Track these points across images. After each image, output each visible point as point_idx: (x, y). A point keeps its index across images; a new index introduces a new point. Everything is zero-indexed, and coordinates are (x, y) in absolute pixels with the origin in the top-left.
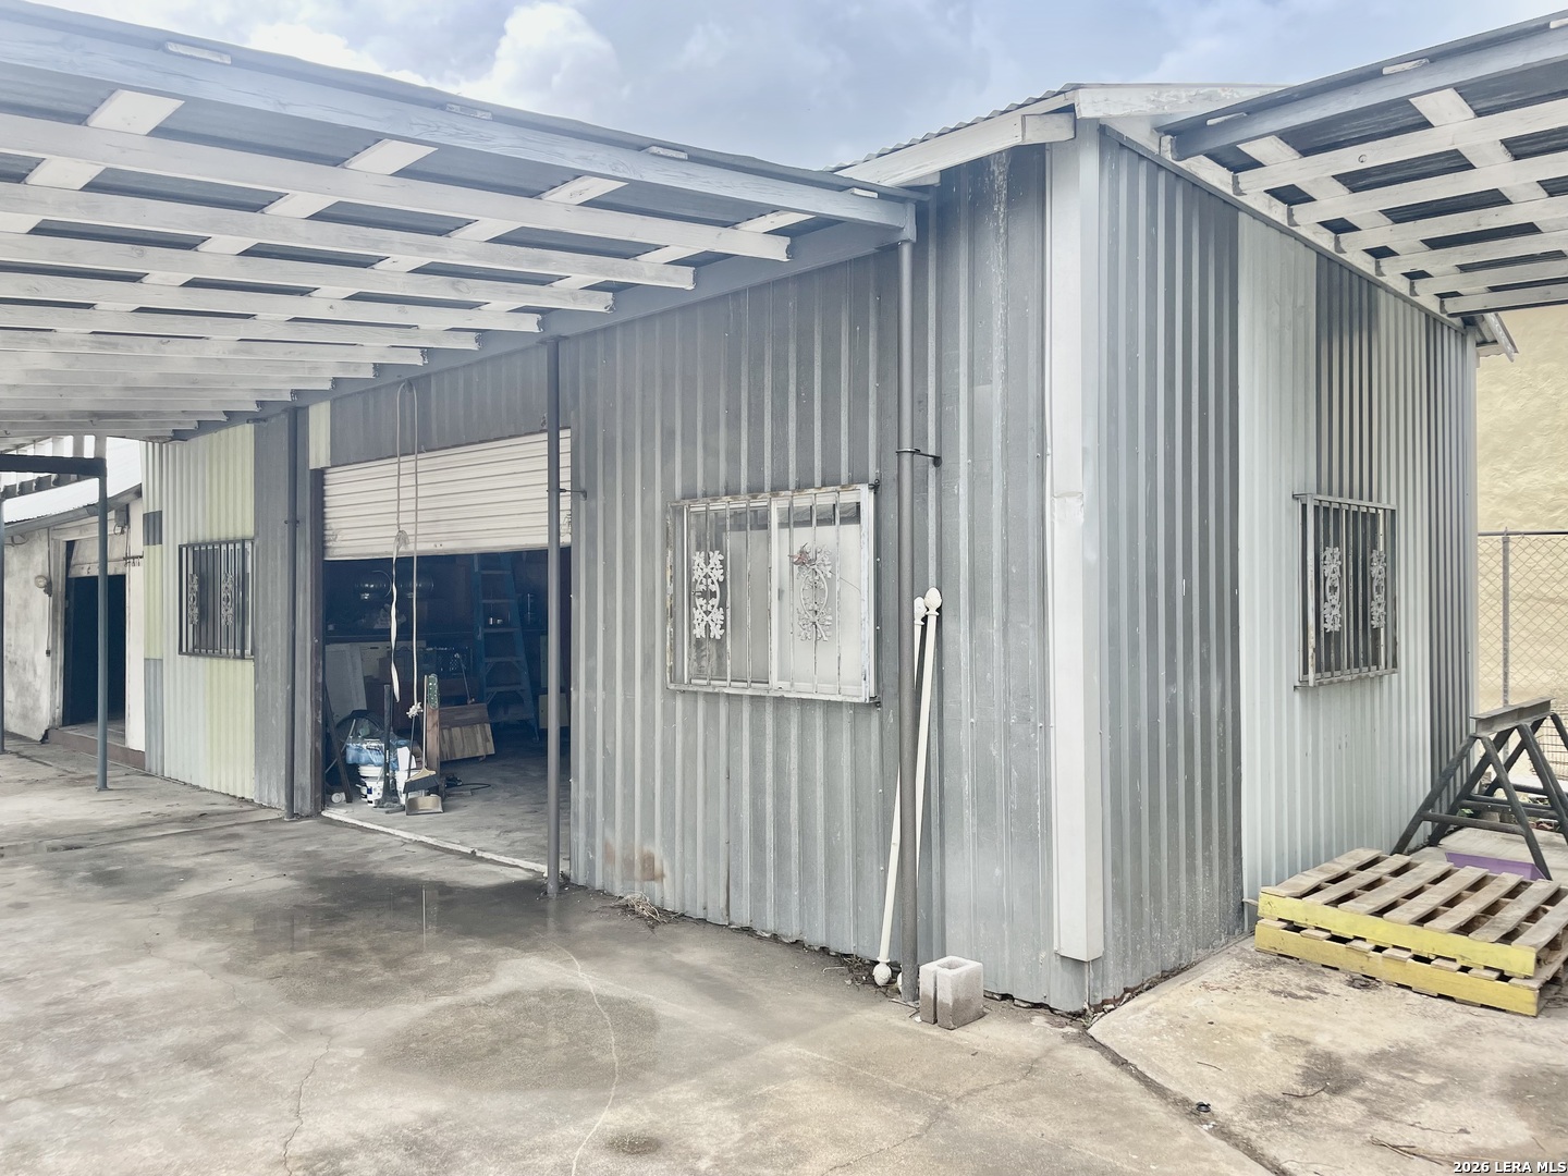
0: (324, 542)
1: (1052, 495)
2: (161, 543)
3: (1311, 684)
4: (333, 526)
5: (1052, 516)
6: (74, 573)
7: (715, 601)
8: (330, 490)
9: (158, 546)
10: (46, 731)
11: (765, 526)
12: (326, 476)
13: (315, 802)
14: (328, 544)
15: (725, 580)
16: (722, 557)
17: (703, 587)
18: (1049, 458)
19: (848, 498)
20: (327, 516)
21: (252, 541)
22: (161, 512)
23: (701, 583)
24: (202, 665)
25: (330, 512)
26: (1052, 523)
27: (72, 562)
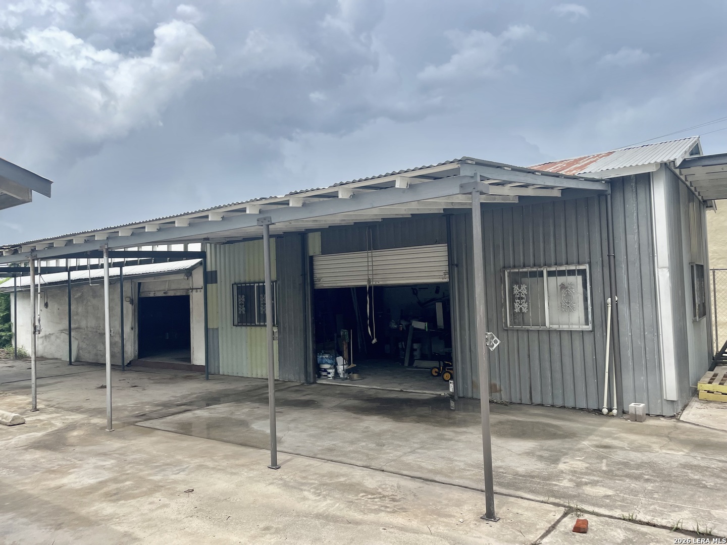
0: (314, 282)
1: (658, 267)
2: (216, 282)
3: (697, 321)
4: (317, 276)
5: (658, 273)
6: (143, 295)
7: (524, 300)
8: (315, 263)
9: (214, 285)
10: (130, 361)
11: (542, 276)
12: (314, 258)
13: (315, 378)
14: (315, 283)
15: (528, 293)
16: (526, 286)
17: (518, 296)
18: (656, 257)
19: (582, 267)
20: (314, 272)
21: (276, 281)
22: (216, 271)
23: (518, 294)
24: (244, 330)
25: (316, 271)
26: (658, 276)
27: (141, 291)
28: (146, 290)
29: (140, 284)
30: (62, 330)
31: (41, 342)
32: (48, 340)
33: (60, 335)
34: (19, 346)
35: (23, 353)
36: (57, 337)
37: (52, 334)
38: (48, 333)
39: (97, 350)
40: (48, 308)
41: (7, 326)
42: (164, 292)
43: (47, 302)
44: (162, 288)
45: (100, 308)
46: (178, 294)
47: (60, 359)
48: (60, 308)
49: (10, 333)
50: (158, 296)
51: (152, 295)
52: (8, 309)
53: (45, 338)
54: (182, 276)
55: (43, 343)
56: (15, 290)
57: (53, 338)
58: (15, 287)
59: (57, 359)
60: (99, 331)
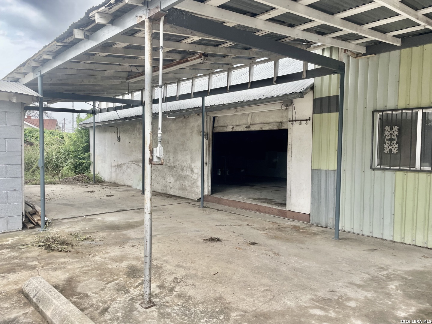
6: (217, 130)
24: (389, 176)
27: (215, 125)
28: (221, 124)
29: (214, 118)
30: (132, 161)
31: (114, 170)
32: (120, 169)
33: (131, 165)
34: (96, 172)
35: (99, 178)
36: (128, 167)
37: (124, 164)
38: (120, 163)
39: (166, 182)
40: (120, 141)
41: (87, 155)
42: (246, 126)
43: (119, 137)
44: (244, 121)
45: (170, 142)
46: (266, 128)
47: (131, 187)
48: (131, 142)
49: (89, 161)
50: (237, 130)
51: (229, 130)
52: (88, 141)
53: (118, 167)
54: (278, 106)
55: (115, 171)
56: (94, 125)
57: (124, 167)
58: (94, 123)
59: (127, 186)
60: (168, 164)
